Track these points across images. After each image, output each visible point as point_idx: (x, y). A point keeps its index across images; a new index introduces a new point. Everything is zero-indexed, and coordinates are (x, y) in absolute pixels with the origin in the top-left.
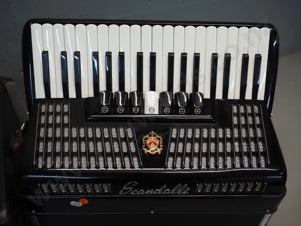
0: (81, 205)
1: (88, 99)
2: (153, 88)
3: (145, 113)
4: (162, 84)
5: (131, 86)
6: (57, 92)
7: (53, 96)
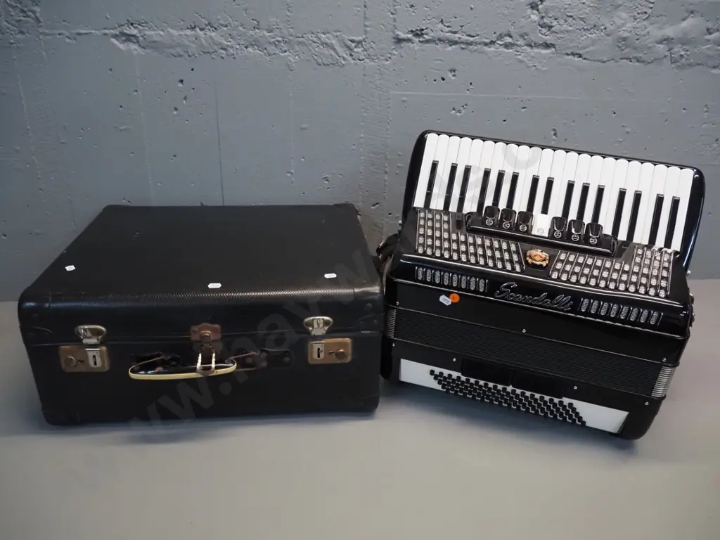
0: (450, 303)
1: (471, 213)
2: (545, 210)
3: (533, 233)
4: (556, 209)
5: (520, 205)
6: (437, 203)
7: (432, 206)
